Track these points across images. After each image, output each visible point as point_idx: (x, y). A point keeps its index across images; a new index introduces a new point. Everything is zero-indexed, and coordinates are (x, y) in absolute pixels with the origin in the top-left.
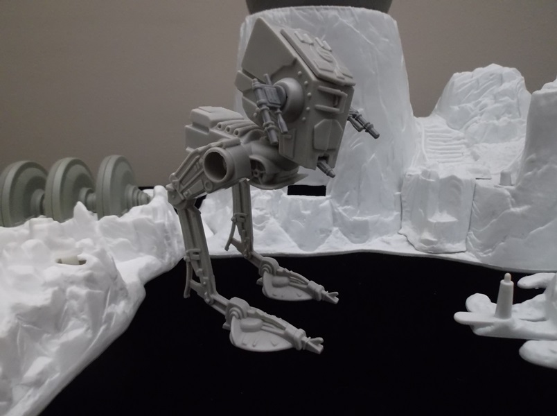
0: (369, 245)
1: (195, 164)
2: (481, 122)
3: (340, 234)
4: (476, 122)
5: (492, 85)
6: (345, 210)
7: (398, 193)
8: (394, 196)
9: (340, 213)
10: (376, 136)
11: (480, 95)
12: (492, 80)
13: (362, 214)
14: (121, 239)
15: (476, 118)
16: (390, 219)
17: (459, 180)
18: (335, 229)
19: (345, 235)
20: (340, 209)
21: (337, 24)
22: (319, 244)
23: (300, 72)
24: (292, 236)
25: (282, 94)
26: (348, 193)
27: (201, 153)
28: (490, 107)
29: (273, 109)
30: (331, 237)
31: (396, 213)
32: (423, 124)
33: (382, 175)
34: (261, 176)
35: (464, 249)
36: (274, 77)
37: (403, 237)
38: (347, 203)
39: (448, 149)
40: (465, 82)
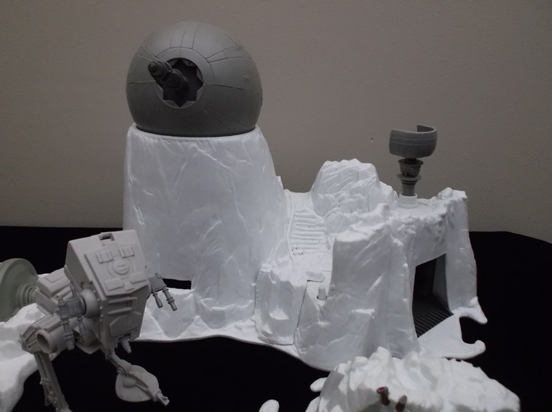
0: (224, 331)
2: (338, 213)
3: (201, 322)
4: (334, 212)
5: (350, 180)
6: (206, 302)
7: (254, 284)
8: (251, 286)
9: (202, 305)
11: (340, 188)
12: (350, 176)
13: (221, 304)
14: (9, 342)
15: (335, 209)
16: (245, 306)
17: (292, 287)
18: (198, 317)
19: (205, 322)
20: (202, 301)
21: (196, 155)
22: (182, 332)
24: (160, 324)
26: (209, 288)
28: (346, 201)
30: (193, 325)
31: (251, 301)
33: (240, 271)
35: (292, 343)
37: (253, 323)
38: (208, 295)
39: (309, 235)
40: (331, 174)
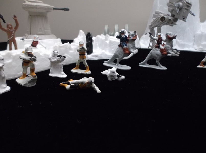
1: (158, 19)
3: (178, 46)
6: (179, 41)
7: (193, 38)
10: (194, 16)
13: (184, 42)
16: (191, 44)
23: (183, 1)
25: (179, 5)
27: (159, 17)
29: (177, 8)
31: (193, 43)
32: (202, 24)
33: (190, 33)
34: (170, 22)
36: (177, 2)
38: (180, 39)
